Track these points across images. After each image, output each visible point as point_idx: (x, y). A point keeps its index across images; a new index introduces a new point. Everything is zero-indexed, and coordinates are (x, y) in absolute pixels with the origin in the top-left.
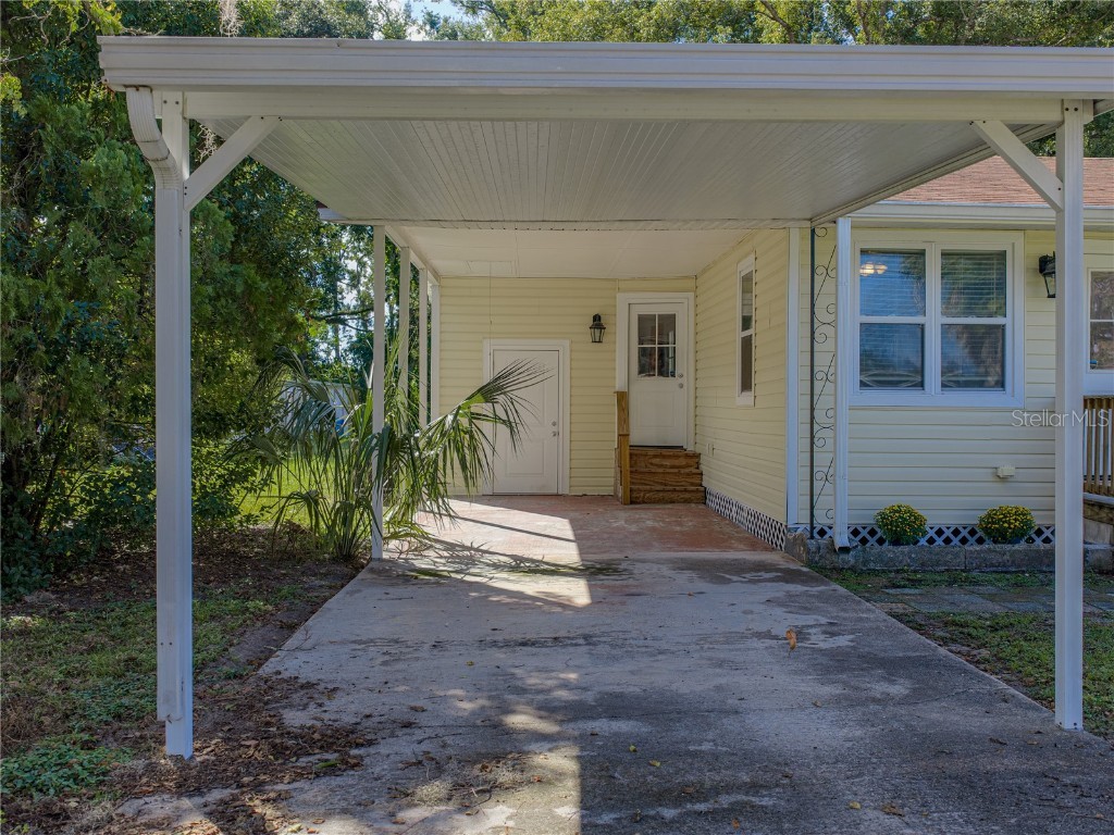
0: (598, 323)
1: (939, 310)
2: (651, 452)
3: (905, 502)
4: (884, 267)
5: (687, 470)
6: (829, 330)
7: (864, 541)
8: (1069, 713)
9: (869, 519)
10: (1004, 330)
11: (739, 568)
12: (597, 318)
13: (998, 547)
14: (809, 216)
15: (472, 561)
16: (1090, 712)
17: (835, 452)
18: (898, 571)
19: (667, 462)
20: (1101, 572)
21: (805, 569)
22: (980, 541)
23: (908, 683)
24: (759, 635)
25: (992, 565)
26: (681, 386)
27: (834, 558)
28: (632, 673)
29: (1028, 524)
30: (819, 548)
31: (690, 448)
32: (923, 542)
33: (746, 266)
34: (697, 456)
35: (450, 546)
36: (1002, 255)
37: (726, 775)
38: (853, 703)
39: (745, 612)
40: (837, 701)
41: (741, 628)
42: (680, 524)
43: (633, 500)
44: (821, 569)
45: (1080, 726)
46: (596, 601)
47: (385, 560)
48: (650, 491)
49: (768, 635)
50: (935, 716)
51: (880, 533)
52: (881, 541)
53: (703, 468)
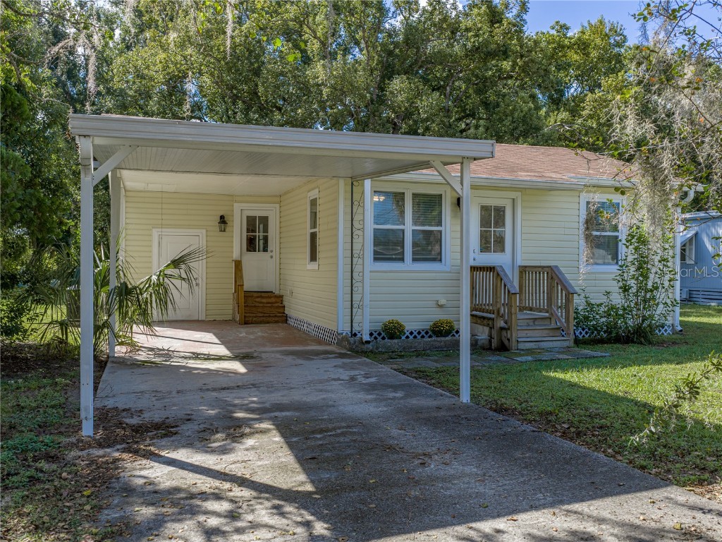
0: (223, 220)
1: (411, 223)
2: (255, 295)
3: (395, 318)
4: (383, 198)
5: (276, 305)
6: (360, 233)
7: (376, 338)
8: (465, 397)
9: (379, 327)
10: (441, 233)
11: (317, 353)
12: (222, 217)
13: (439, 339)
14: (350, 176)
15: (171, 357)
16: (473, 397)
17: (363, 294)
18: (393, 352)
19: (264, 301)
20: (484, 349)
21: (348, 352)
22: (430, 337)
23: (403, 393)
24: (335, 380)
25: (436, 348)
26: (272, 257)
27: (363, 347)
28: (282, 396)
29: (452, 327)
30: (355, 342)
31: (277, 292)
32: (403, 338)
33: (314, 194)
34: (282, 297)
35: (151, 349)
36: (440, 196)
37: (338, 424)
38: (381, 401)
39: (325, 371)
40: (375, 400)
41: (326, 377)
42: (277, 334)
43: (246, 322)
44: (357, 352)
45: (469, 401)
46: (250, 371)
47: (116, 357)
48: (255, 317)
49: (339, 379)
50: (414, 402)
51: (383, 334)
52: (383, 338)
53: (285, 303)
